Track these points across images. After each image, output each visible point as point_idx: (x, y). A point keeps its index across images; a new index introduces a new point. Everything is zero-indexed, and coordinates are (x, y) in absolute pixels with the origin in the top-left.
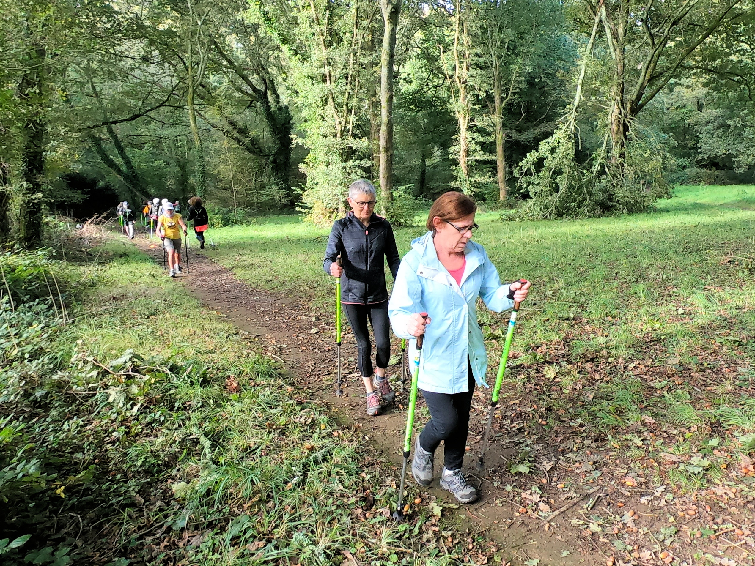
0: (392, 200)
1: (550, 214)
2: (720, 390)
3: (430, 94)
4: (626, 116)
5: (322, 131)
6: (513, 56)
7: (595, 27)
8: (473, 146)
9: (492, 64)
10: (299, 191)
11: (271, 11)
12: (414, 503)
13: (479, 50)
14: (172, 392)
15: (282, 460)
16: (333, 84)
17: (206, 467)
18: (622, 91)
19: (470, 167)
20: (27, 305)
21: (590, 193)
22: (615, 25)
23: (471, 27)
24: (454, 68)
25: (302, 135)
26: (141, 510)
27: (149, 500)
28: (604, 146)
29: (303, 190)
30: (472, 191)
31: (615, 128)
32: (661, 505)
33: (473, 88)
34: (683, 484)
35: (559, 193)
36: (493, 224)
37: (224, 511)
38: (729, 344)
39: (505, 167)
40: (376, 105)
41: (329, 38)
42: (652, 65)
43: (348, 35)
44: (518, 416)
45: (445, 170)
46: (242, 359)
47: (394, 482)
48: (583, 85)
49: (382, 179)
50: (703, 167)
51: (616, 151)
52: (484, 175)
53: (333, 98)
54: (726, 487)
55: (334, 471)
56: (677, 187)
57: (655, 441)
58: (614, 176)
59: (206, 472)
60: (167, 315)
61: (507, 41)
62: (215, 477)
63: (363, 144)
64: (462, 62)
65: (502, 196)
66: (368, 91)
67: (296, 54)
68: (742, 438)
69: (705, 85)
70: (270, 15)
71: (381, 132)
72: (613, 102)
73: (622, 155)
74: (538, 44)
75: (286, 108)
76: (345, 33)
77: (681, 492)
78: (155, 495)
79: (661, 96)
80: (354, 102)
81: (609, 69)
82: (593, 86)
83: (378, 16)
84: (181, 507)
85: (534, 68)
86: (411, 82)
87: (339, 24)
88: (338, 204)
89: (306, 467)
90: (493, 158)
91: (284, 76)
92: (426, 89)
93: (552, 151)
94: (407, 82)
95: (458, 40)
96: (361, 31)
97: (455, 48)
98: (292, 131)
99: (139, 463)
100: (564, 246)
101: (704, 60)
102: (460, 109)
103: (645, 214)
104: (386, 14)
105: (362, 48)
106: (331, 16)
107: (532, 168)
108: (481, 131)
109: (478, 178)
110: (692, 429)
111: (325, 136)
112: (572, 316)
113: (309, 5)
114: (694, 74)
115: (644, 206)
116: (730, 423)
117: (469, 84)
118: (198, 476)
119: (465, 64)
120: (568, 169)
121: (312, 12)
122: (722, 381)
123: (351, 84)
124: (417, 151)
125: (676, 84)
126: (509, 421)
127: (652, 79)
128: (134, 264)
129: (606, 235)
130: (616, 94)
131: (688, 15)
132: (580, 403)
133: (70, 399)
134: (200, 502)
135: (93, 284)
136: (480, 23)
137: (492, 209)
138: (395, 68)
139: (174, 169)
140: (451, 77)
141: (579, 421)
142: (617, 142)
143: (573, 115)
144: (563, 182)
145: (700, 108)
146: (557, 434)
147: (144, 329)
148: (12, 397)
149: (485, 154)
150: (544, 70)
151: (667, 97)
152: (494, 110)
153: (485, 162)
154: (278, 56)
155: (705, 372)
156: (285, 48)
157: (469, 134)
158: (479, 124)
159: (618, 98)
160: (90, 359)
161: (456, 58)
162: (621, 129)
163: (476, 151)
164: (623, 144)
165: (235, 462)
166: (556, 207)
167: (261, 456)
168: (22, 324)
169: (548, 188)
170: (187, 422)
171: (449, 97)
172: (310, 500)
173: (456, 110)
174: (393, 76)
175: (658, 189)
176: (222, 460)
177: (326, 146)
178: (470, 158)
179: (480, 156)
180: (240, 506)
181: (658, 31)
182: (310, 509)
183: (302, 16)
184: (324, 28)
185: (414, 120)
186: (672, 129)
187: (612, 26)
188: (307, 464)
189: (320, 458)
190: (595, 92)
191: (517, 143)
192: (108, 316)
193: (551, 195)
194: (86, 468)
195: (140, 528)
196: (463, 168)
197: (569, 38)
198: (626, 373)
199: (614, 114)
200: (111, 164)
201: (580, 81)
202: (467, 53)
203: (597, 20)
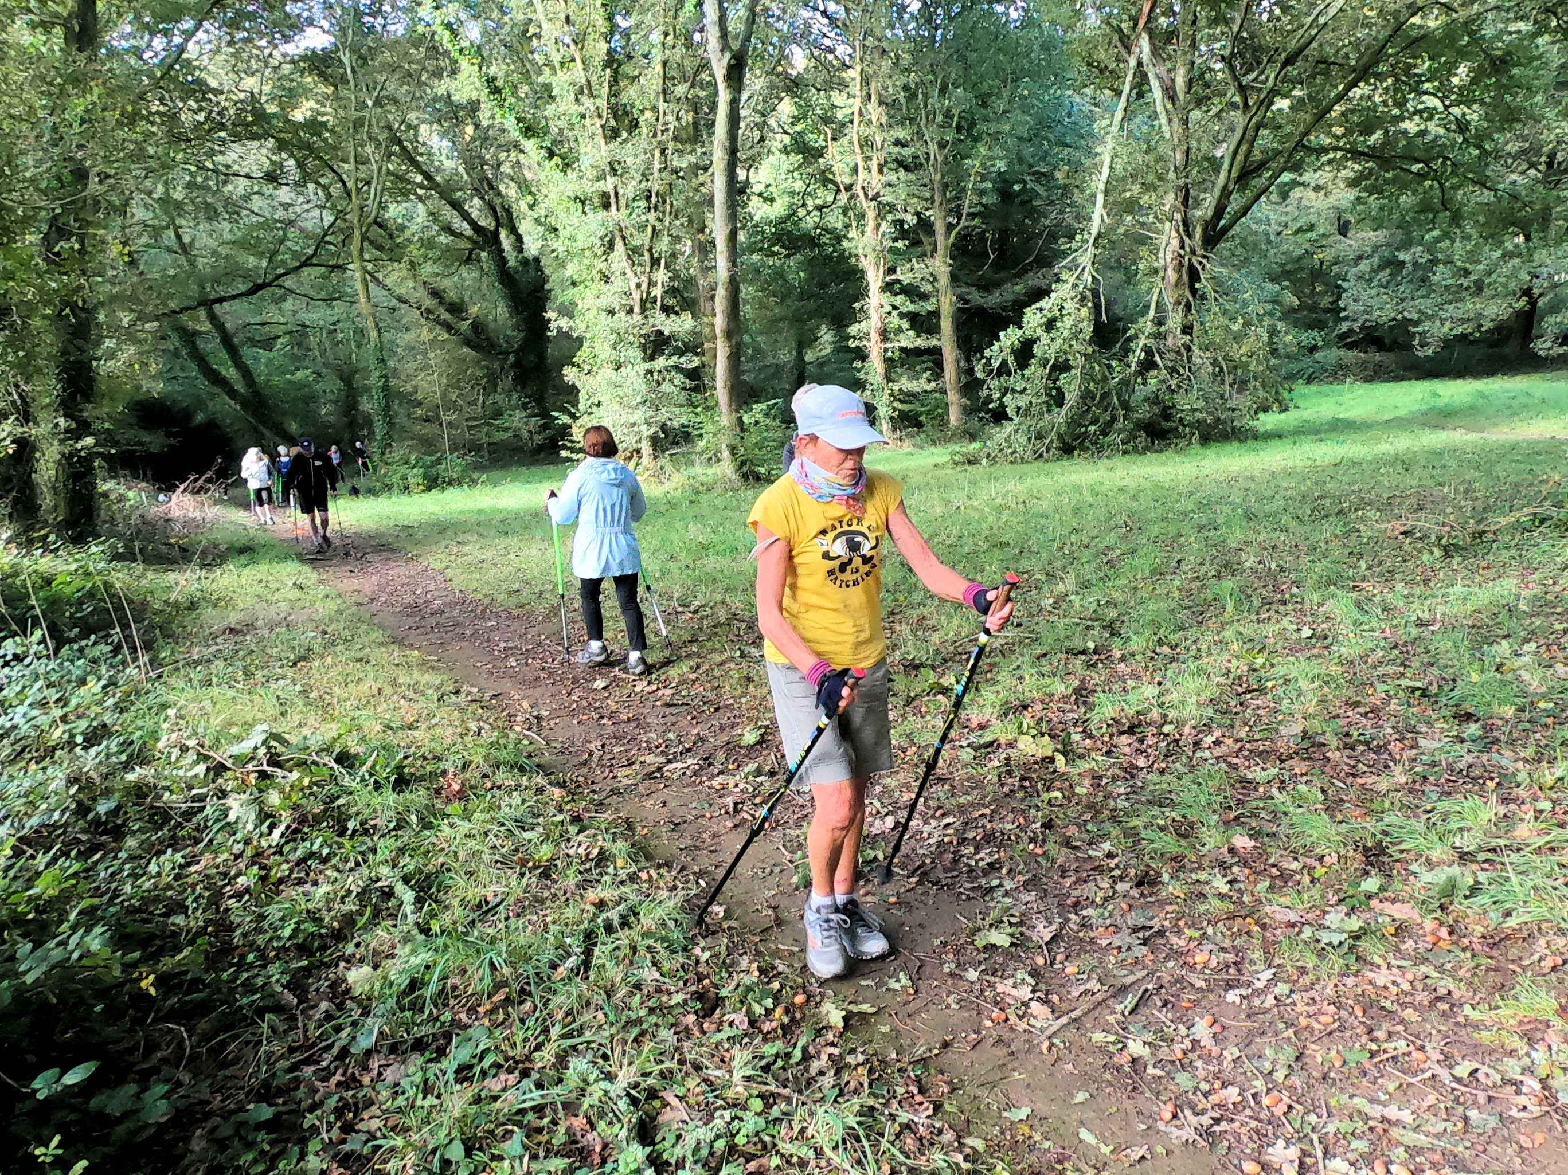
0: (742, 430)
1: (1048, 449)
2: (1383, 784)
3: (809, 222)
4: (1193, 252)
5: (604, 302)
6: (969, 142)
7: (1129, 78)
8: (895, 321)
9: (928, 159)
10: (565, 419)
11: (500, 74)
12: (793, 1004)
13: (901, 133)
14: (341, 801)
15: (546, 925)
16: (623, 210)
17: (406, 940)
18: (1185, 203)
19: (890, 363)
20: (76, 647)
21: (1126, 406)
22: (1169, 71)
23: (886, 89)
24: (855, 170)
25: (568, 311)
26: (293, 1018)
27: (307, 1000)
28: (1152, 312)
29: (574, 417)
30: (895, 409)
31: (1172, 276)
32: (1267, 1005)
33: (892, 208)
34: (1310, 966)
35: (1066, 407)
36: (938, 472)
37: (442, 1018)
38: (1401, 694)
39: (958, 361)
40: (706, 249)
41: (613, 123)
42: (1244, 147)
43: (648, 114)
44: (989, 838)
45: (842, 370)
46: (468, 739)
47: (755, 965)
48: (1106, 192)
49: (721, 392)
50: (1350, 346)
51: (1175, 320)
52: (917, 377)
53: (624, 238)
54: (1395, 970)
55: (642, 944)
56: (1300, 387)
57: (1255, 883)
58: (1173, 371)
59: (408, 949)
60: (329, 660)
61: (955, 112)
62: (424, 957)
63: (682, 324)
64: (869, 158)
65: (954, 417)
66: (690, 221)
67: (551, 155)
68: (1426, 877)
69: (1353, 183)
70: (499, 83)
71: (717, 300)
72: (1168, 224)
73: (1187, 330)
74: (1018, 116)
75: (537, 260)
76: (642, 111)
77: (1306, 980)
78: (317, 990)
79: (1264, 209)
80: (663, 245)
81: (1160, 159)
82: (1128, 194)
83: (705, 76)
84: (366, 1013)
85: (1010, 164)
86: (772, 200)
87: (630, 94)
88: (639, 441)
89: (589, 937)
90: (934, 342)
91: (530, 199)
92: (801, 212)
93: (1050, 325)
94: (765, 200)
95: (861, 114)
96: (672, 106)
97: (853, 132)
98: (549, 304)
99: (287, 932)
100: (1077, 511)
101: (1349, 132)
102: (869, 251)
103: (1236, 444)
104: (720, 70)
105: (675, 139)
106: (615, 80)
107: (1011, 359)
108: (911, 292)
109: (906, 384)
110: (1327, 859)
111: (611, 312)
112: (1091, 645)
113: (573, 60)
114: (1330, 162)
115: (1233, 428)
116: (1403, 847)
117: (884, 200)
118: (392, 956)
119: (875, 162)
120: (1080, 361)
121: (578, 73)
122: (1387, 767)
123: (656, 209)
124: (787, 335)
125: (1294, 184)
126: (972, 849)
127: (1246, 175)
128: (264, 567)
129: (1158, 486)
130: (1174, 209)
131: (1314, 45)
132: (1106, 813)
133: (160, 817)
134: (398, 1002)
135: (193, 606)
136: (902, 80)
137: (934, 443)
138: (741, 174)
139: (332, 385)
140: (849, 188)
141: (1107, 846)
142: (1178, 303)
143: (1088, 254)
144: (1072, 386)
145: (1343, 229)
146: (1064, 872)
147: (286, 687)
148: (56, 815)
149: (918, 336)
150: (1031, 166)
151: (1275, 211)
152: (935, 250)
153: (918, 352)
154: (518, 162)
155: (1353, 749)
156: (530, 145)
157: (886, 299)
158: (906, 278)
159: (1178, 216)
160: (191, 743)
161: (857, 149)
162: (1185, 277)
163: (900, 330)
164: (1188, 307)
165: (460, 929)
166: (1060, 436)
167: (507, 919)
168: (69, 681)
169: (1044, 399)
170: (371, 857)
171: (847, 226)
172: (599, 998)
173: (860, 251)
174: (737, 191)
175: (1261, 393)
176: (435, 927)
177: (613, 331)
178: (889, 345)
179: (909, 339)
180: (472, 1010)
181: (1255, 80)
182: (600, 1015)
183: (561, 82)
184: (602, 103)
185: (779, 274)
186: (1287, 274)
187: (1163, 74)
188: (592, 932)
189: (616, 922)
190: (1131, 206)
191: (981, 311)
192: (220, 664)
193: (1049, 411)
194: (192, 942)
195: (291, 1050)
196: (876, 364)
197: (1080, 100)
198: (1199, 754)
199: (1170, 249)
200: (217, 379)
201: (1102, 186)
202: (879, 139)
203: (1133, 62)
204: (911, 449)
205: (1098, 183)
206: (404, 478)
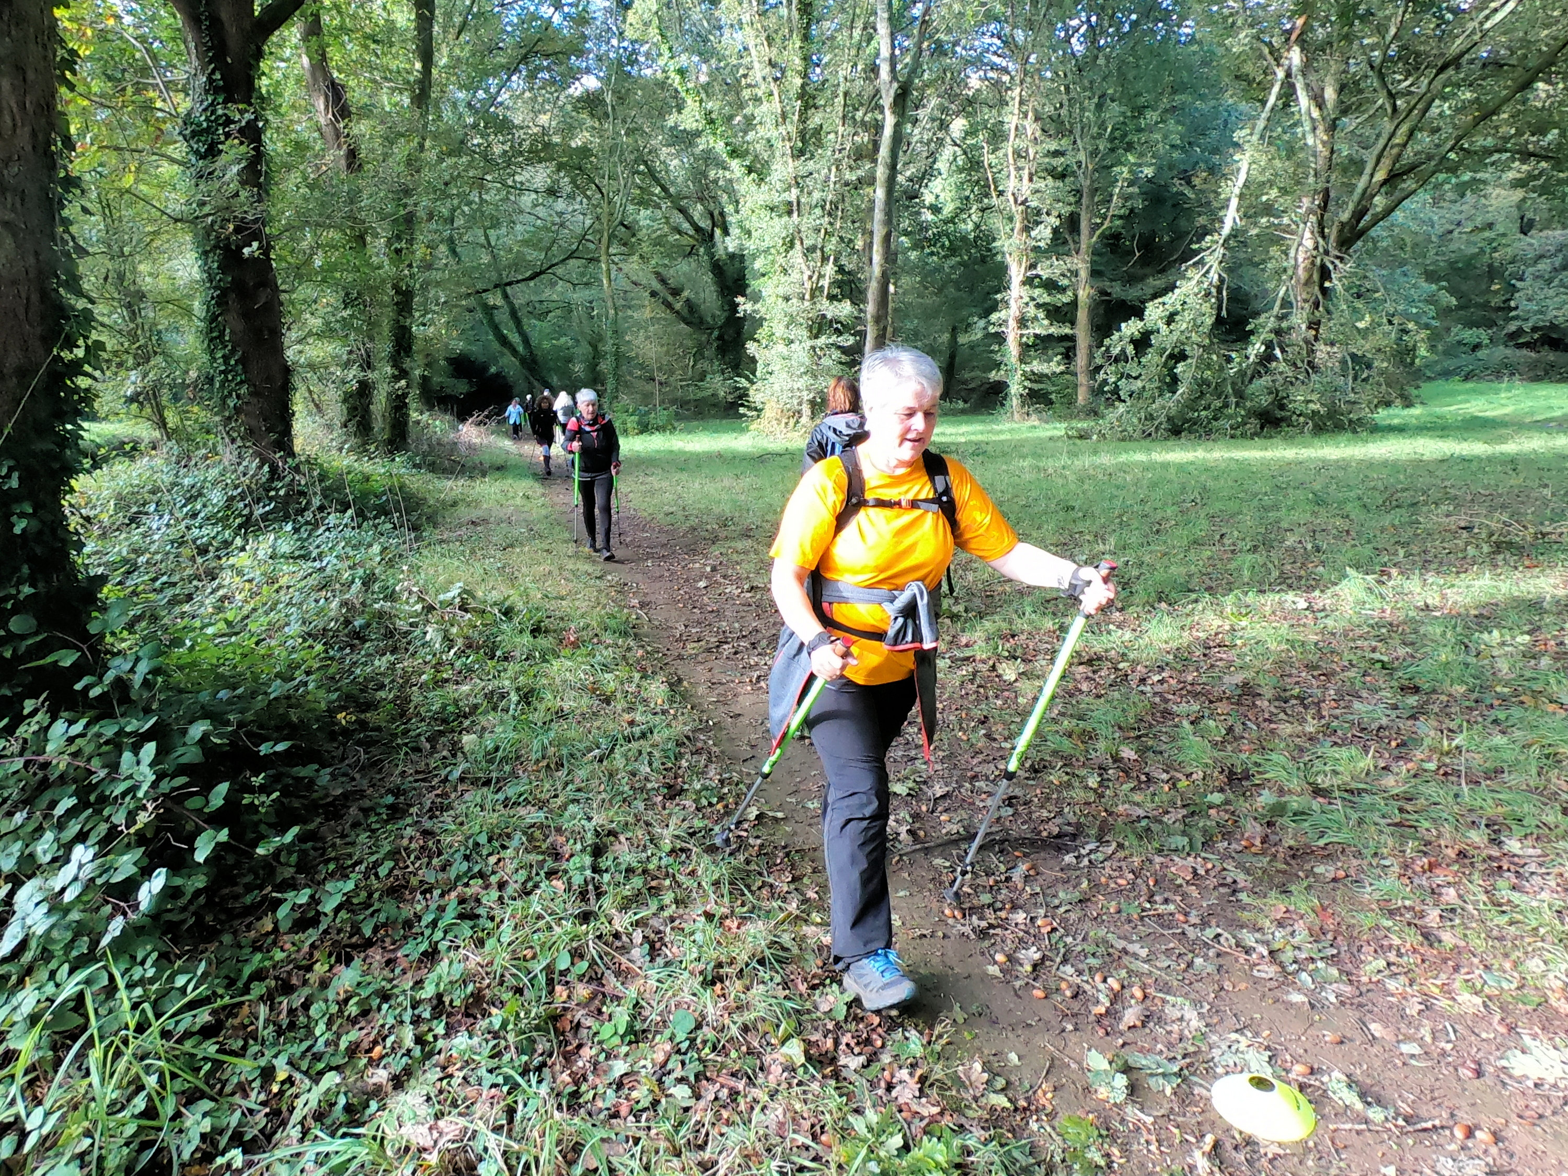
1: (1157, 429)
4: (1327, 253)
5: (782, 290)
6: (1120, 151)
7: (1276, 89)
8: (1032, 311)
9: (1079, 168)
13: (1053, 145)
16: (802, 216)
18: (1324, 207)
19: (1025, 347)
21: (1240, 394)
22: (1319, 81)
23: (1044, 106)
28: (1276, 308)
29: (751, 382)
30: (1025, 388)
31: (1302, 275)
33: (1039, 211)
35: (1178, 393)
36: (1049, 444)
39: (1090, 347)
41: (800, 144)
42: (1391, 152)
48: (1241, 196)
50: (1520, 346)
51: (1300, 316)
52: (1048, 360)
53: (802, 239)
58: (1291, 364)
61: (1110, 124)
63: (843, 310)
64: (1022, 169)
65: (1082, 396)
67: (750, 171)
69: (1518, 184)
71: (870, 291)
72: (1303, 225)
73: (1313, 325)
75: (738, 255)
76: (826, 134)
80: (833, 245)
81: (1300, 164)
82: (1264, 198)
88: (800, 404)
90: (1068, 331)
93: (1170, 318)
95: (1018, 131)
101: (1520, 133)
102: (1013, 248)
103: (1351, 435)
104: (888, 99)
105: (850, 156)
107: (1130, 350)
108: (1049, 285)
111: (787, 299)
113: (772, 94)
114: (1494, 163)
115: (1350, 420)
117: (1032, 204)
119: (1026, 172)
120: (1198, 351)
121: (775, 105)
124: (943, 320)
127: (1393, 178)
130: (1310, 211)
136: (1058, 98)
137: (1059, 418)
139: (584, 349)
140: (1000, 194)
142: (1305, 301)
143: (1216, 254)
144: (1187, 373)
145: (1526, 228)
149: (1052, 325)
150: (1184, 171)
152: (1078, 248)
153: (1050, 338)
157: (1025, 292)
158: (1045, 274)
159: (1314, 219)
161: (1011, 161)
162: (1316, 277)
163: (1035, 318)
164: (1316, 305)
166: (1169, 419)
169: (1157, 384)
173: (1006, 250)
175: (1384, 388)
177: (787, 314)
178: (1025, 332)
179: (1043, 327)
181: (1411, 85)
184: (793, 129)
187: (1312, 83)
190: (1268, 209)
191: (1120, 303)
193: (1161, 396)
196: (1012, 348)
199: (1302, 249)
200: (504, 341)
201: (1237, 191)
202: (1031, 152)
203: (1281, 74)
204: (1037, 423)
205: (1232, 190)
206: (624, 423)
